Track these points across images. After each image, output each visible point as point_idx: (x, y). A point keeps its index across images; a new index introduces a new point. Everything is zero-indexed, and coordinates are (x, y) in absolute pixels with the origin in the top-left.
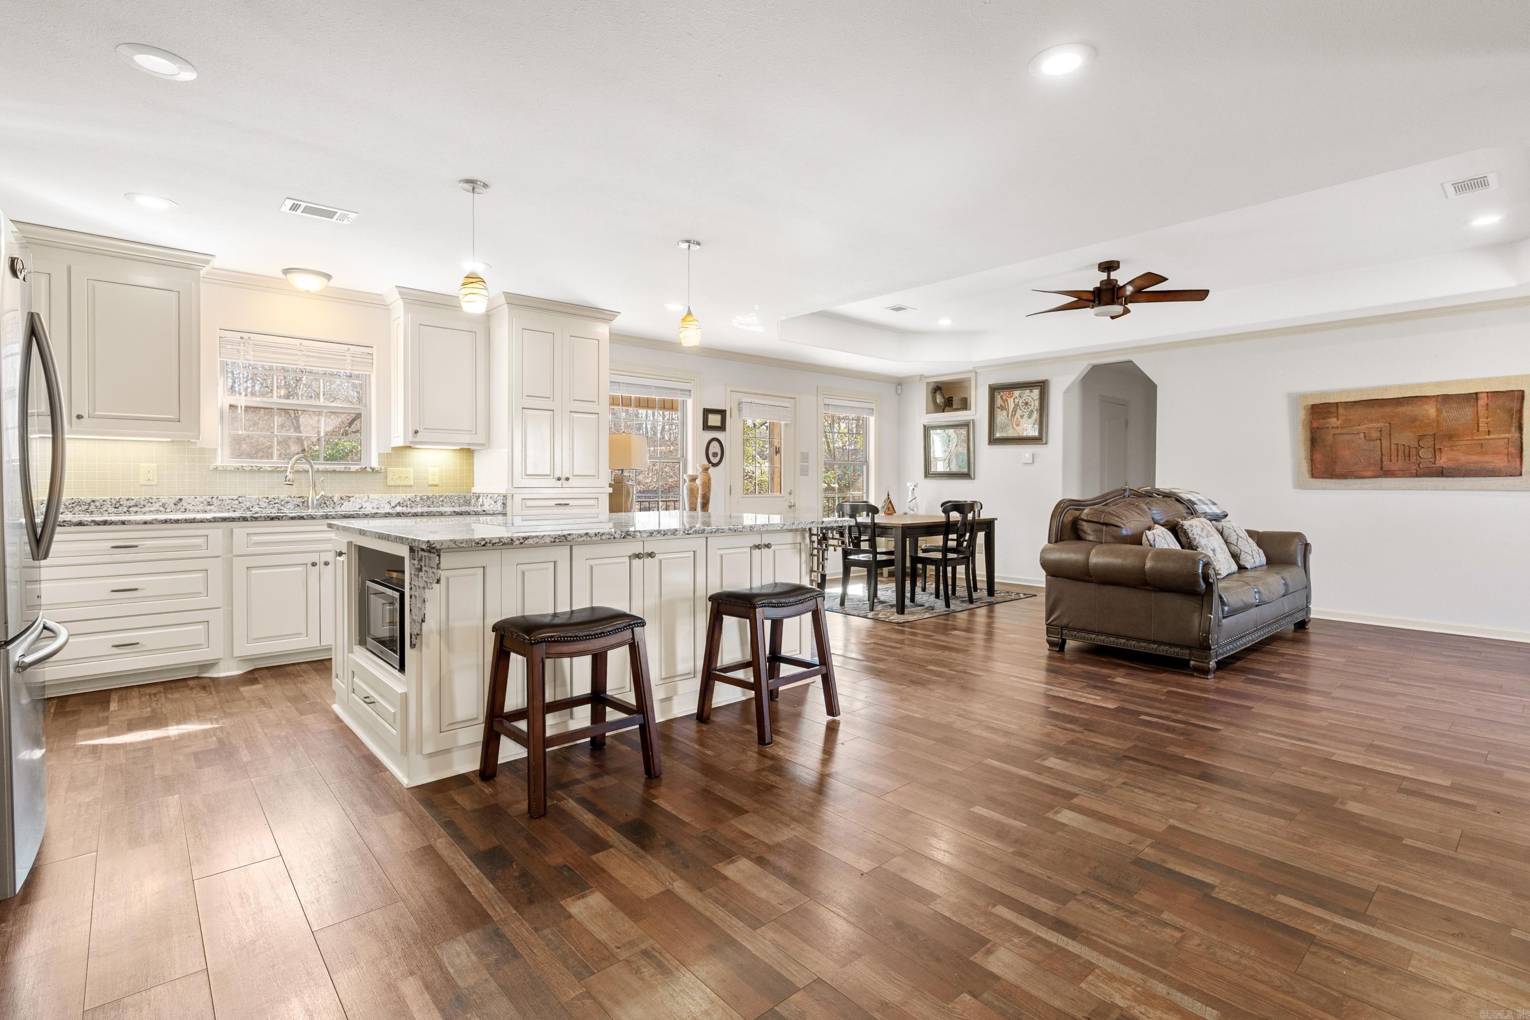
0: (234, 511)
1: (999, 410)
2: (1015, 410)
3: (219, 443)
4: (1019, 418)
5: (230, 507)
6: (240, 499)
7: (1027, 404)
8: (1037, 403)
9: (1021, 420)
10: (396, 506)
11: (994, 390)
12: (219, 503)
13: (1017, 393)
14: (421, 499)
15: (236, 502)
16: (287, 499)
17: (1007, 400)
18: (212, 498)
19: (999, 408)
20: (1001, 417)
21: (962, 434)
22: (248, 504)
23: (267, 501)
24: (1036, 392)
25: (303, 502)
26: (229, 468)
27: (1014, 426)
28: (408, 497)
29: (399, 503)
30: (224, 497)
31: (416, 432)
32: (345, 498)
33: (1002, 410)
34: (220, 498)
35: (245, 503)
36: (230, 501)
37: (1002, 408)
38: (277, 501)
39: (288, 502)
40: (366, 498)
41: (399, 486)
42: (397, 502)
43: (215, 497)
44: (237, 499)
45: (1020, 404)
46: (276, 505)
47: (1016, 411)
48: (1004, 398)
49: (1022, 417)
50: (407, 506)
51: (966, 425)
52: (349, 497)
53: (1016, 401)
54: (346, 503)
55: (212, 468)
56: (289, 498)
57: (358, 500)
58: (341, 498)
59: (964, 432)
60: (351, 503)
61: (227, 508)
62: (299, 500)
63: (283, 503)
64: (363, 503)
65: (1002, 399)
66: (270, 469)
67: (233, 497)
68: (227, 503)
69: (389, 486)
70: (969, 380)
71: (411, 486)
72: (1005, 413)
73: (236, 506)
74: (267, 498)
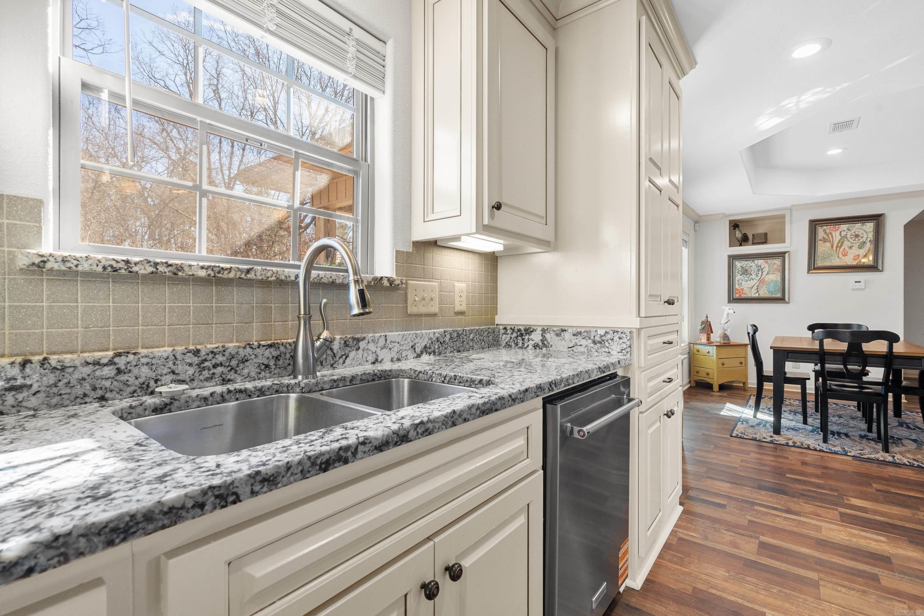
0: (102, 398)
1: (819, 242)
2: (841, 244)
3: (51, 185)
4: (847, 249)
5: (87, 387)
6: (121, 362)
7: (857, 236)
8: (871, 236)
9: (849, 251)
10: (422, 353)
11: (814, 224)
12: (51, 378)
13: (844, 227)
14: (451, 338)
15: (108, 371)
16: (242, 352)
17: (831, 234)
18: (24, 364)
19: (821, 240)
20: (822, 248)
21: (775, 264)
22: (145, 371)
23: (196, 360)
24: (870, 226)
25: (277, 358)
26: (85, 267)
27: (840, 256)
28: (437, 335)
29: (425, 347)
30: (68, 358)
31: (498, 207)
32: (351, 342)
33: (825, 242)
34: (54, 360)
35: (135, 371)
36: (88, 370)
37: (825, 240)
38: (220, 358)
39: (244, 361)
40: (382, 342)
41: (421, 315)
42: (423, 345)
43: (36, 359)
44: (111, 362)
45: (848, 236)
46: (220, 369)
47: (843, 243)
48: (828, 231)
49: (851, 247)
50: (434, 352)
51: (782, 255)
52: (358, 340)
53: (843, 234)
54: (352, 354)
55: (22, 261)
56: (248, 349)
57: (372, 347)
58: (346, 344)
59: (777, 262)
60: (360, 351)
61: (79, 390)
62: (267, 353)
63: (234, 363)
64: (378, 352)
65: (825, 233)
66: (202, 273)
67: (98, 355)
68: (77, 375)
69: (411, 315)
70: (783, 217)
71: (435, 315)
72: (828, 245)
73: (107, 384)
74: (197, 352)
